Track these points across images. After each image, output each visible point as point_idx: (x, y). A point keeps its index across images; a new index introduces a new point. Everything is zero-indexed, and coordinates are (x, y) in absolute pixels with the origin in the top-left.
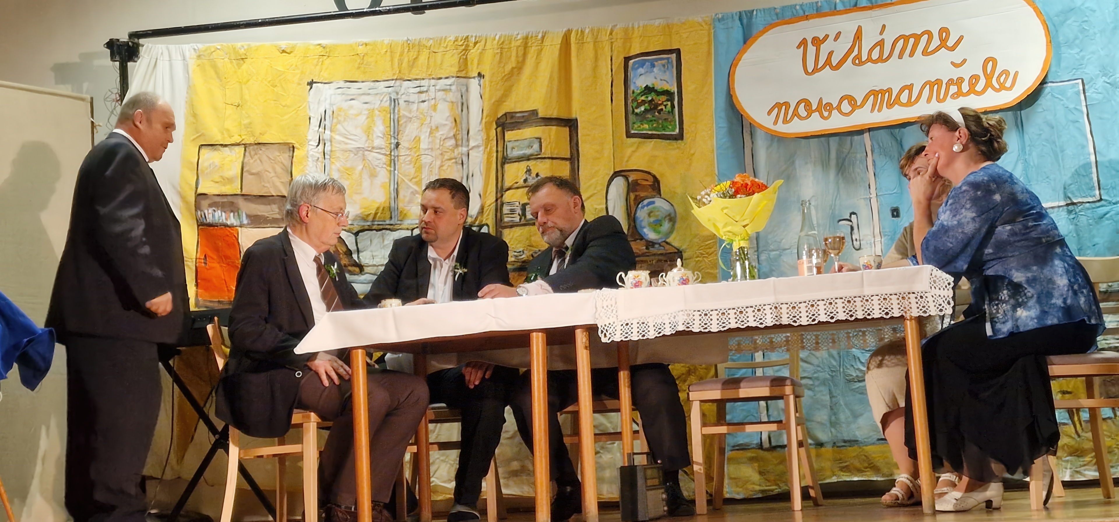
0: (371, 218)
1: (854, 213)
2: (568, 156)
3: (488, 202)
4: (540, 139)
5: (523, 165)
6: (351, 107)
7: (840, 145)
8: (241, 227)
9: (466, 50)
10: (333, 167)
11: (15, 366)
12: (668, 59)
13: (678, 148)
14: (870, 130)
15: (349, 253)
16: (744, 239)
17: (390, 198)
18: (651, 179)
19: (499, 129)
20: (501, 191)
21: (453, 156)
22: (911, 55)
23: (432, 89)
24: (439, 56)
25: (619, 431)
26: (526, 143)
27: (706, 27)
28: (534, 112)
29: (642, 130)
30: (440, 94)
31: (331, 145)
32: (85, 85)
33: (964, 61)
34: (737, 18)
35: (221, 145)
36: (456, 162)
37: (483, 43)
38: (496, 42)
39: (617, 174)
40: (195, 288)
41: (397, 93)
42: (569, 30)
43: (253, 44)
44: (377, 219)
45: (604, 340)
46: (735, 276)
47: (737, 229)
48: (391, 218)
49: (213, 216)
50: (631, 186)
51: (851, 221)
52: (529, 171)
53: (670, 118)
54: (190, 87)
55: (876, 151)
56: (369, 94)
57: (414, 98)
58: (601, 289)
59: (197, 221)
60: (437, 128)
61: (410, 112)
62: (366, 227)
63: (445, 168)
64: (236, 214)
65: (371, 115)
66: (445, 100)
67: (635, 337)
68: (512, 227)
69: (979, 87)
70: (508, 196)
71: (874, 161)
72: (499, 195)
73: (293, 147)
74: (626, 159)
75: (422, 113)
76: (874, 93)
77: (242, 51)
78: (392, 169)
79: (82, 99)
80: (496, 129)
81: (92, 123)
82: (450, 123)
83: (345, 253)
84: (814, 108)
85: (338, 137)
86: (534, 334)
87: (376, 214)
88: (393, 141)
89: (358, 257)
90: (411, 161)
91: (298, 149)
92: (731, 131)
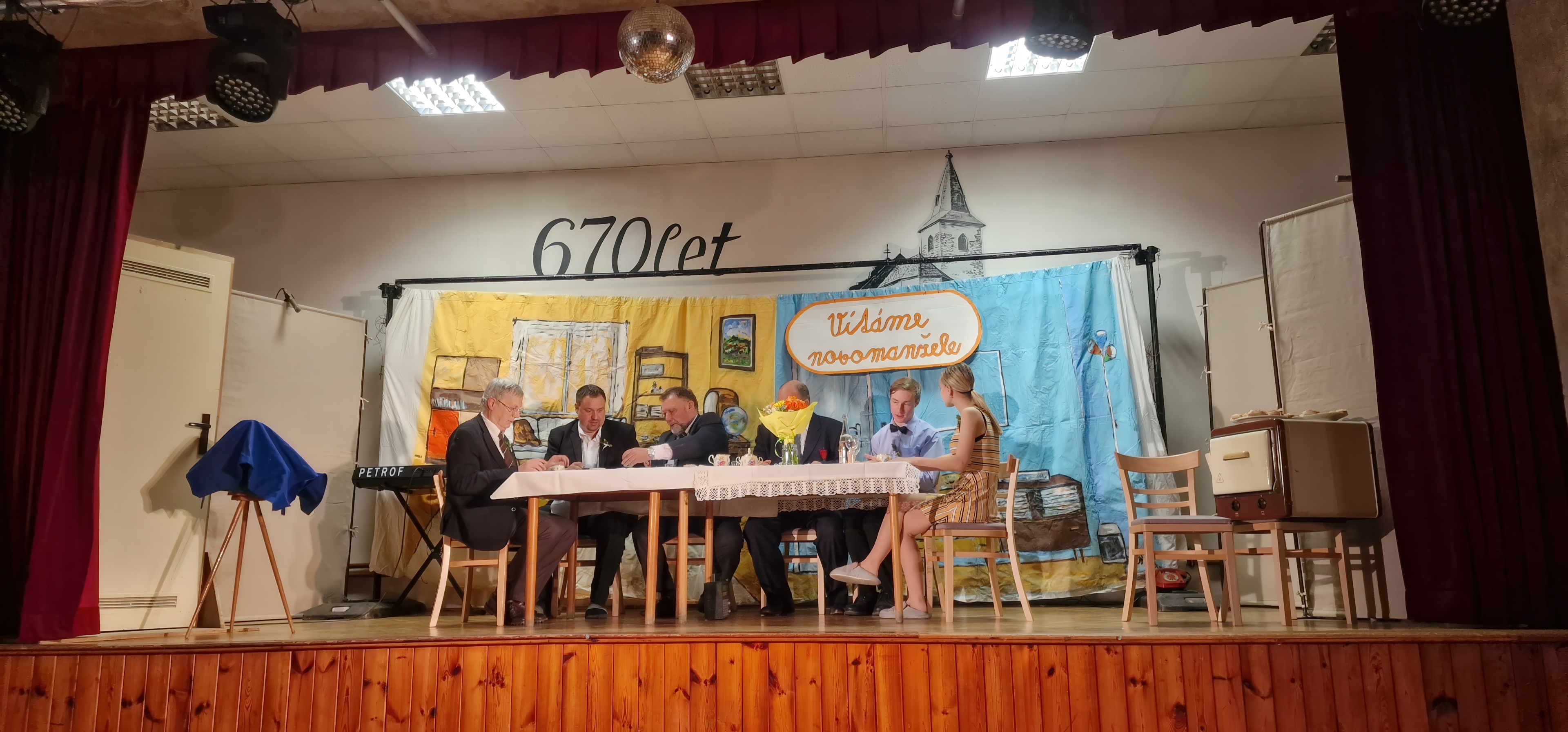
0: (549, 409)
1: (858, 424)
2: (681, 377)
3: (627, 404)
4: (664, 365)
5: (651, 381)
6: (541, 337)
7: (852, 381)
8: (460, 411)
9: (619, 305)
10: (526, 375)
11: (297, 498)
12: (748, 320)
13: (751, 376)
14: (870, 373)
15: (532, 432)
16: (791, 438)
17: (562, 397)
18: (733, 395)
19: (637, 357)
20: (636, 397)
21: (606, 372)
22: (897, 328)
23: (595, 329)
24: (601, 308)
25: (702, 557)
26: (655, 366)
27: (772, 302)
28: (661, 348)
29: (730, 363)
30: (600, 333)
31: (526, 361)
32: (363, 312)
33: (929, 334)
34: (792, 298)
35: (452, 356)
36: (608, 377)
37: (630, 302)
38: (638, 302)
39: (711, 390)
40: (426, 450)
41: (572, 330)
42: (686, 298)
43: (479, 293)
44: (553, 410)
45: (698, 499)
46: (785, 461)
47: (788, 431)
48: (562, 410)
49: (442, 403)
50: (720, 399)
51: (856, 429)
52: (655, 385)
53: (747, 357)
54: (434, 318)
55: (874, 386)
56: (554, 329)
57: (583, 333)
58: (698, 465)
59: (431, 405)
60: (597, 353)
61: (580, 342)
62: (545, 416)
63: (600, 380)
64: (458, 402)
65: (553, 343)
66: (603, 336)
67: (718, 499)
68: (641, 420)
69: (938, 351)
70: (640, 400)
71: (872, 393)
72: (634, 399)
73: (500, 361)
74: (718, 381)
75: (587, 344)
76: (874, 350)
77: (471, 296)
78: (565, 379)
79: (360, 321)
80: (635, 357)
81: (366, 337)
82: (605, 351)
83: (530, 432)
84: (837, 356)
85: (531, 356)
86: (653, 493)
87: (552, 407)
88: (567, 360)
89: (538, 435)
90: (578, 375)
91: (503, 361)
92: (784, 367)
